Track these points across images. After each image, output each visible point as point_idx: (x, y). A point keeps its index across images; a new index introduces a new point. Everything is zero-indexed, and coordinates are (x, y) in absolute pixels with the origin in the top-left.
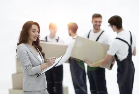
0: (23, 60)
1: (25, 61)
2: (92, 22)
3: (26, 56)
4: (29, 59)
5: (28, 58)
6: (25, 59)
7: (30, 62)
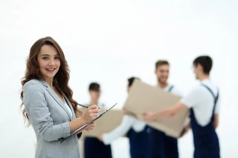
0: (36, 109)
1: (38, 111)
2: (156, 72)
3: (42, 103)
4: (47, 108)
5: (46, 106)
6: (39, 108)
7: (50, 114)
